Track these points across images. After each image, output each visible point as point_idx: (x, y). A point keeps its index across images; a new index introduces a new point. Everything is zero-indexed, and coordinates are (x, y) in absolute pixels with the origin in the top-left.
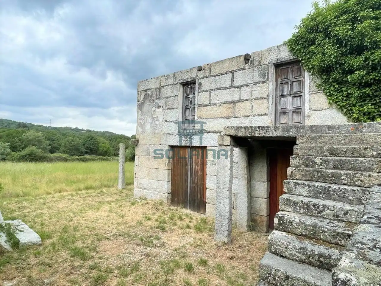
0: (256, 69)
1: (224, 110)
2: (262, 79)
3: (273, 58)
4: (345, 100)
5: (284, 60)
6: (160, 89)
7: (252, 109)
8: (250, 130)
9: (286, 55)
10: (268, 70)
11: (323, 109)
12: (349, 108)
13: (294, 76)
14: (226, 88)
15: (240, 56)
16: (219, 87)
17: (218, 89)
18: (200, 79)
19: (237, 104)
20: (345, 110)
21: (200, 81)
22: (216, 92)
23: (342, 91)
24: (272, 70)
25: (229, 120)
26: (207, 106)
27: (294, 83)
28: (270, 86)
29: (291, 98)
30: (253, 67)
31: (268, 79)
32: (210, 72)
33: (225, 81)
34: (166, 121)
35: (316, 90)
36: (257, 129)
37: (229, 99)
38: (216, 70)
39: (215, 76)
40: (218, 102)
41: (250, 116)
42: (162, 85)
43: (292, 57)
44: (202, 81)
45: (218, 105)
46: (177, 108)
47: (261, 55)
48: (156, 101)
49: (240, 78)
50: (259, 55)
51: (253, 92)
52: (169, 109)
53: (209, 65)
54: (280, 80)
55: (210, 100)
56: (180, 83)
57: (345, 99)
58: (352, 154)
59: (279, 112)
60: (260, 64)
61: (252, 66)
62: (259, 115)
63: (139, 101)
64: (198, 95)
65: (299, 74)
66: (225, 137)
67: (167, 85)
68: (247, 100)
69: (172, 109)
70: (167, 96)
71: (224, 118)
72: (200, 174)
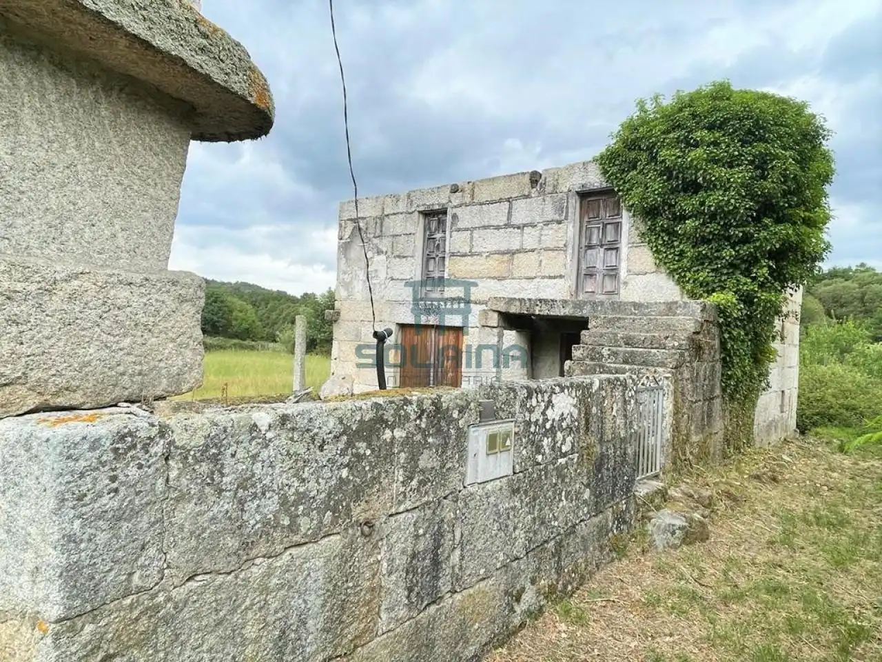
0: (548, 199)
1: (493, 265)
2: (557, 217)
3: (576, 182)
4: (678, 261)
5: (592, 187)
6: (382, 218)
7: (540, 265)
8: (528, 304)
9: (595, 179)
10: (568, 202)
11: (646, 273)
12: (683, 274)
13: (608, 215)
14: (498, 228)
15: (524, 174)
16: (486, 224)
17: (485, 227)
18: (456, 207)
19: (516, 256)
20: (677, 277)
21: (455, 210)
22: (482, 232)
23: (673, 247)
24: (574, 203)
25: (503, 282)
26: (464, 255)
27: (609, 226)
28: (570, 230)
29: (602, 250)
30: (544, 195)
31: (566, 218)
32: (473, 196)
33: (497, 214)
34: (392, 279)
35: (638, 241)
36: (538, 303)
37: (504, 247)
38: (483, 194)
39: (481, 204)
40: (484, 250)
41: (535, 277)
42: (386, 213)
43: (604, 185)
44: (458, 211)
45: (484, 255)
46: (412, 257)
47: (557, 174)
48: (376, 241)
49: (522, 212)
50: (554, 174)
51: (543, 238)
52: (399, 256)
53: (471, 184)
54: (586, 219)
55: (472, 246)
56: (419, 212)
57: (677, 258)
58: (651, 344)
59: (583, 272)
60: (554, 192)
61: (542, 193)
62: (550, 277)
63: (341, 239)
64: (451, 237)
65: (616, 212)
66: (491, 314)
67: (394, 214)
68: (533, 251)
69: (404, 257)
70: (395, 233)
71: (494, 278)
72: (450, 374)
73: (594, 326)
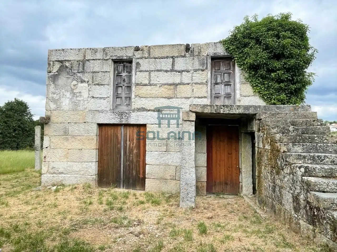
0: (196, 58)
1: (164, 91)
2: (201, 68)
3: (211, 51)
4: (266, 90)
5: (219, 55)
6: (83, 62)
7: (193, 91)
8: (215, 108)
9: (221, 51)
10: (207, 61)
11: (250, 96)
12: (269, 96)
13: (225, 69)
14: (166, 71)
15: (181, 45)
16: (159, 69)
17: (158, 71)
18: (138, 58)
19: (178, 86)
20: (266, 98)
21: (138, 60)
22: (157, 73)
23: (264, 84)
24: (209, 61)
25: (171, 100)
26: (146, 85)
27: (226, 75)
28: (207, 75)
29: (223, 86)
30: (194, 56)
31: (207, 68)
32: (149, 54)
33: (167, 64)
34: (93, 97)
35: (245, 81)
36: (222, 107)
37: (171, 81)
38: (156, 53)
39: (155, 58)
40: (158, 83)
41: (190, 97)
42: (86, 58)
43: (226, 54)
44: (140, 61)
45: (158, 85)
46: (108, 85)
47: (200, 47)
48: (79, 75)
49: (180, 64)
50: (198, 47)
51: (194, 78)
52: (98, 84)
53: (148, 47)
54: (214, 70)
55: (150, 81)
56: (112, 60)
58: (306, 124)
59: (213, 96)
60: (199, 55)
61: (192, 55)
62: (199, 98)
63: (50, 72)
64: (136, 74)
65: (229, 68)
66: (190, 113)
67: (93, 60)
68: (188, 84)
69: (102, 85)
70: (94, 70)
71: (165, 98)
72: (135, 151)
73: (265, 118)
